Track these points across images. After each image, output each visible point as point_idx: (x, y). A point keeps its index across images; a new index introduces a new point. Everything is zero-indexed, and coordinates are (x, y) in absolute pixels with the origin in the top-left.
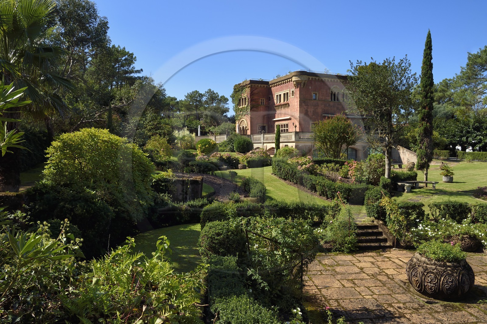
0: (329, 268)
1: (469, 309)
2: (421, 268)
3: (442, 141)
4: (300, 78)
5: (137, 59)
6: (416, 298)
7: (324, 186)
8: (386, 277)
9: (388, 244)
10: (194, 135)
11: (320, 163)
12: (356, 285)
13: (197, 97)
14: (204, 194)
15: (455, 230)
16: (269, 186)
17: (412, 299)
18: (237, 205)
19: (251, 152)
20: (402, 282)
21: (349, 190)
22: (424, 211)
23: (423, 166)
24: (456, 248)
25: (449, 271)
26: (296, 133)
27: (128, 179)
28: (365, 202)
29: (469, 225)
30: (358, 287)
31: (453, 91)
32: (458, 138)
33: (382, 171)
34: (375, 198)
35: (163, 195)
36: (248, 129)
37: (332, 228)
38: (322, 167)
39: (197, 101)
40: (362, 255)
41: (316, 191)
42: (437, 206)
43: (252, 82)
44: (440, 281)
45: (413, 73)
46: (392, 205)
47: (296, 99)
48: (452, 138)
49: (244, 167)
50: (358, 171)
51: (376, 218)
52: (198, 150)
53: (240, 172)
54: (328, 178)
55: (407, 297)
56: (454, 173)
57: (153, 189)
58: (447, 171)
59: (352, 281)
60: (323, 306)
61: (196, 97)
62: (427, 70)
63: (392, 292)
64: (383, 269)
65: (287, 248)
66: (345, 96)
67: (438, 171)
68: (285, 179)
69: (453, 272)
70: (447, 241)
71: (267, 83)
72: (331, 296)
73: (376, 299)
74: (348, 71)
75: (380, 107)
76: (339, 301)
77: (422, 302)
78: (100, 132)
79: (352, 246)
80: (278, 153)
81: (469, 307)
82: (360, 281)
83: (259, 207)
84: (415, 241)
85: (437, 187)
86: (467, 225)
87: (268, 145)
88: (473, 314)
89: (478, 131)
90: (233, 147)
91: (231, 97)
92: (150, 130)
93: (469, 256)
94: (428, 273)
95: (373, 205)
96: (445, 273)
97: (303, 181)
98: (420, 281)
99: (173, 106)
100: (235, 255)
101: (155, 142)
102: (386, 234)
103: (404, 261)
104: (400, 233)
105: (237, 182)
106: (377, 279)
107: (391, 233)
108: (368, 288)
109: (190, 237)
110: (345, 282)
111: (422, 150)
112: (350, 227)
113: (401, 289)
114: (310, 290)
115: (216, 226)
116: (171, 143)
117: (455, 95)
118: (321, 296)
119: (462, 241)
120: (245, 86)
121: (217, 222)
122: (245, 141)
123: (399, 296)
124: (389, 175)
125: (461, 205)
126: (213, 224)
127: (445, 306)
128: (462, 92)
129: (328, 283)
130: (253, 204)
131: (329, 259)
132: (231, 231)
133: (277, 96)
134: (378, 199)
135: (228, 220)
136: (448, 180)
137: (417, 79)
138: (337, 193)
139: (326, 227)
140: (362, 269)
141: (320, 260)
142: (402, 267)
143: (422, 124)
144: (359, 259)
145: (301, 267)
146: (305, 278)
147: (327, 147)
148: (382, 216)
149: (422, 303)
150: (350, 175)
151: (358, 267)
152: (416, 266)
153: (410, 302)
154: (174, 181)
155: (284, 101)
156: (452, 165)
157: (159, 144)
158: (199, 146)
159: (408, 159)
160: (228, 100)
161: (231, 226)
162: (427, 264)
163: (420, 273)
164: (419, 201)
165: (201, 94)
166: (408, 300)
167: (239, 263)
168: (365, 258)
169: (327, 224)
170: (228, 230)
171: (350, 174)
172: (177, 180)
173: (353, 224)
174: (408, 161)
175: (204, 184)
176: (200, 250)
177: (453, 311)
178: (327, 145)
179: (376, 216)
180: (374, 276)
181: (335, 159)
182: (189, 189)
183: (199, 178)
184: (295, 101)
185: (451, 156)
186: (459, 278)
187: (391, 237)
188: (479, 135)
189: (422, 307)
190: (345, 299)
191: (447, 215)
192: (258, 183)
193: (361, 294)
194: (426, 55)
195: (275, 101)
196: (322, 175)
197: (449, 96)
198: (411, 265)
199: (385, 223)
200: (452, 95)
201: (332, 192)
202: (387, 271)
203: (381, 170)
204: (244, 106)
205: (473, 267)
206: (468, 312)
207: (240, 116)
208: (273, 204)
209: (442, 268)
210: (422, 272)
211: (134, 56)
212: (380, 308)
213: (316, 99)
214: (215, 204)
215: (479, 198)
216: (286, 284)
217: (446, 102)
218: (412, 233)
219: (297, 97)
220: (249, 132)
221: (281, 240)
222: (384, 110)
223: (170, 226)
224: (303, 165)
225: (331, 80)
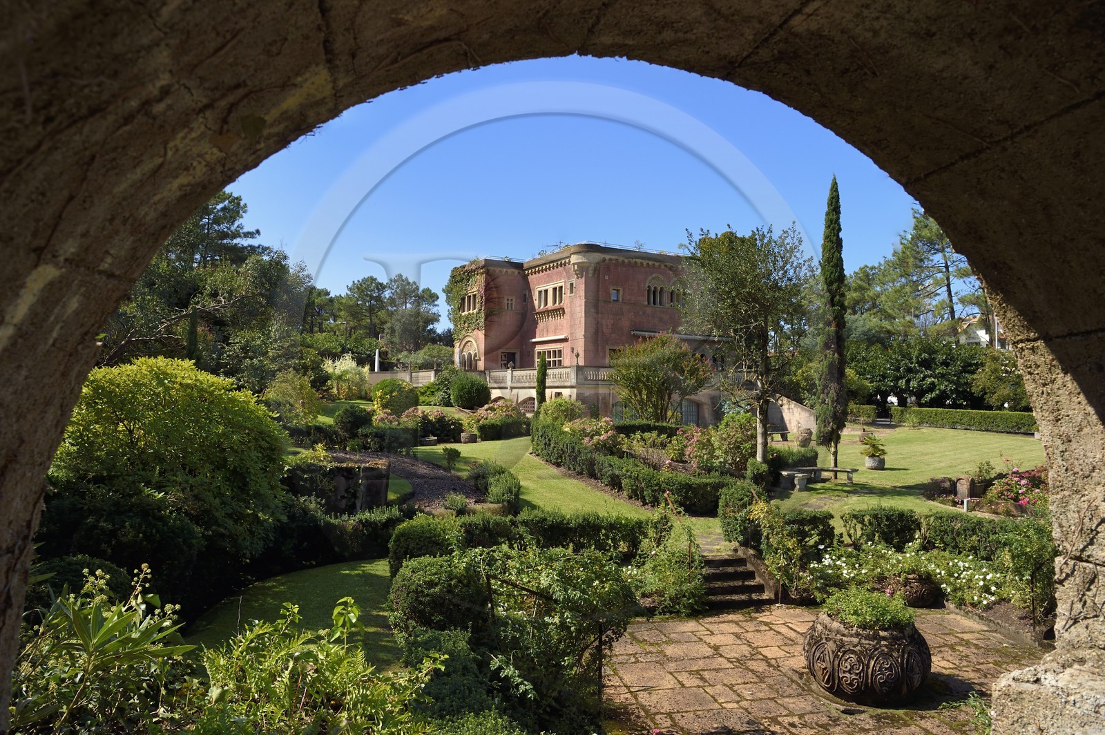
0: (651, 648)
1: (923, 722)
2: (831, 643)
3: (863, 387)
4: (587, 259)
5: (249, 208)
6: (823, 705)
7: (637, 478)
8: (764, 664)
9: (765, 596)
10: (367, 368)
11: (627, 430)
12: (706, 681)
13: (373, 290)
14: (391, 496)
15: (893, 566)
16: (526, 479)
17: (816, 706)
18: (463, 520)
19: (486, 406)
20: (797, 672)
21: (688, 487)
22: (833, 528)
23: (831, 438)
24: (895, 602)
25: (884, 648)
26: (579, 368)
27: (235, 467)
28: (720, 511)
29: (917, 555)
30: (710, 685)
31: (878, 289)
32: (892, 381)
33: (751, 448)
34: (740, 503)
35: (305, 500)
36: (480, 360)
37: (655, 566)
38: (633, 439)
39: (372, 298)
40: (715, 619)
41: (620, 489)
42: (858, 517)
43: (488, 263)
44: (868, 668)
45: (806, 257)
46: (773, 518)
47: (578, 299)
48: (880, 380)
49: (473, 439)
50: (703, 449)
51: (742, 544)
52: (375, 403)
53: (464, 449)
54: (646, 462)
55: (806, 703)
56: (886, 451)
57: (286, 488)
58: (874, 446)
59: (698, 674)
60: (643, 727)
61: (371, 291)
62: (832, 251)
63: (777, 693)
64: (757, 648)
65: (571, 610)
66: (675, 296)
67: (856, 446)
68: (558, 465)
69: (891, 650)
70: (878, 586)
71: (519, 266)
72: (659, 705)
73: (746, 710)
74: (681, 246)
75: (745, 321)
76: (673, 716)
77: (835, 711)
78: (175, 365)
79: (695, 601)
80: (542, 410)
81: (922, 718)
82: (714, 673)
83: (509, 524)
84: (817, 588)
85: (856, 478)
86: (913, 554)
87: (521, 392)
88: (931, 730)
89: (928, 367)
90: (449, 397)
91: (443, 290)
92: (273, 360)
93: (919, 616)
94: (845, 653)
95: (736, 517)
96: (876, 653)
97: (596, 467)
98: (829, 669)
99: (321, 307)
100: (465, 628)
101: (283, 384)
102: (761, 576)
103: (799, 630)
104: (788, 572)
105: (459, 470)
106: (747, 668)
107: (770, 573)
108: (730, 688)
109: (363, 588)
110: (684, 678)
111: (825, 406)
112: (692, 562)
113: (794, 686)
114: (615, 696)
115: (426, 567)
116: (319, 387)
117: (883, 298)
118: (638, 708)
119: (905, 586)
120: (474, 271)
121: (427, 559)
122: (473, 384)
123: (791, 700)
124: (764, 456)
125: (901, 515)
126: (419, 563)
127: (878, 718)
128: (896, 292)
129: (651, 679)
130: (495, 518)
131: (651, 629)
132: (456, 577)
133: (540, 292)
134: (744, 506)
135: (450, 554)
136: (875, 464)
137: (815, 269)
138: (666, 495)
139: (644, 563)
140: (716, 648)
141: (633, 633)
142: (793, 642)
143: (826, 356)
144: (711, 627)
145: (599, 649)
146: (607, 670)
147: (642, 399)
148: (753, 539)
149: (834, 714)
150: (689, 455)
151: (708, 645)
152: (822, 639)
153: (811, 713)
154: (330, 469)
155: (555, 302)
156: (881, 435)
157: (294, 389)
158: (379, 393)
159: (799, 423)
160: (438, 298)
161: (456, 568)
162: (844, 635)
163: (830, 653)
164: (822, 507)
165: (381, 284)
166: (809, 708)
167: (475, 643)
168: (721, 625)
169: (645, 558)
170: (451, 576)
171: (688, 453)
172: (337, 467)
173: (697, 557)
174: (799, 427)
175: (391, 475)
176: (393, 617)
177: (893, 727)
178: (641, 395)
179: (741, 538)
180: (740, 662)
181: (657, 424)
182: (362, 487)
183: (381, 463)
184: (576, 304)
185: (880, 415)
186: (902, 660)
187: (772, 583)
188: (930, 376)
189: (834, 721)
190: (687, 712)
191: (877, 535)
192: (503, 472)
193: (716, 701)
194: (829, 223)
195: (536, 303)
196: (632, 456)
197: (872, 298)
198: (812, 638)
199: (759, 555)
200: (878, 296)
201: (653, 491)
202: (766, 652)
203: (748, 445)
204: (471, 312)
205: (926, 637)
206: (921, 727)
207: (464, 332)
208: (536, 517)
209: (871, 642)
210: (833, 652)
211: (242, 203)
212: (754, 727)
213: (617, 300)
214: (419, 520)
215: (933, 500)
216: (568, 684)
217: (867, 310)
218: (812, 571)
219: (580, 297)
220: (481, 365)
221: (559, 595)
222: (754, 328)
223: (319, 565)
224: (593, 435)
225: (648, 264)
